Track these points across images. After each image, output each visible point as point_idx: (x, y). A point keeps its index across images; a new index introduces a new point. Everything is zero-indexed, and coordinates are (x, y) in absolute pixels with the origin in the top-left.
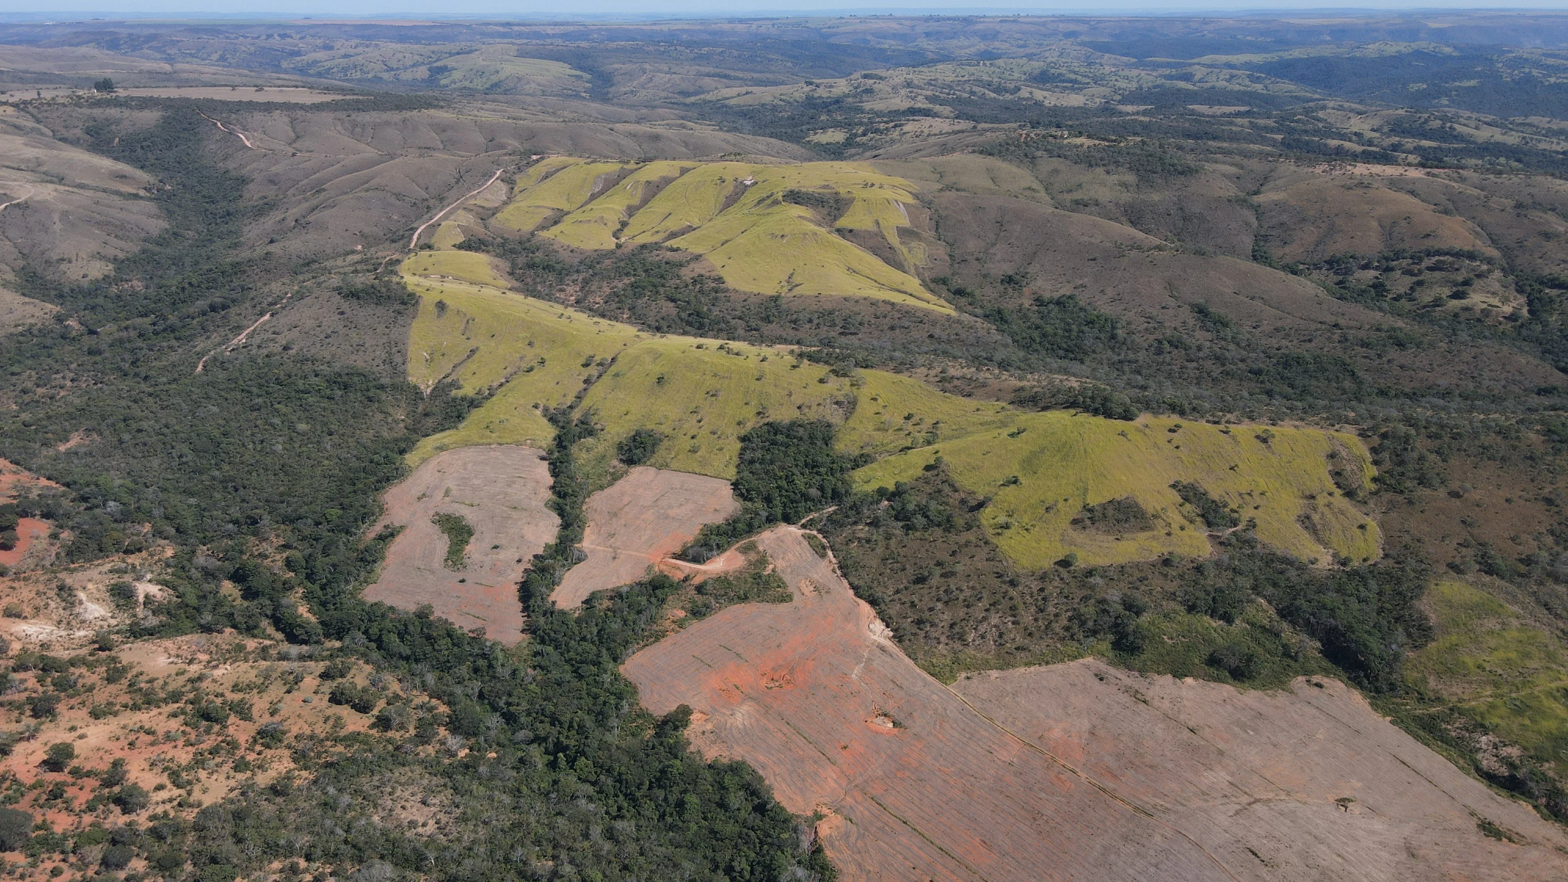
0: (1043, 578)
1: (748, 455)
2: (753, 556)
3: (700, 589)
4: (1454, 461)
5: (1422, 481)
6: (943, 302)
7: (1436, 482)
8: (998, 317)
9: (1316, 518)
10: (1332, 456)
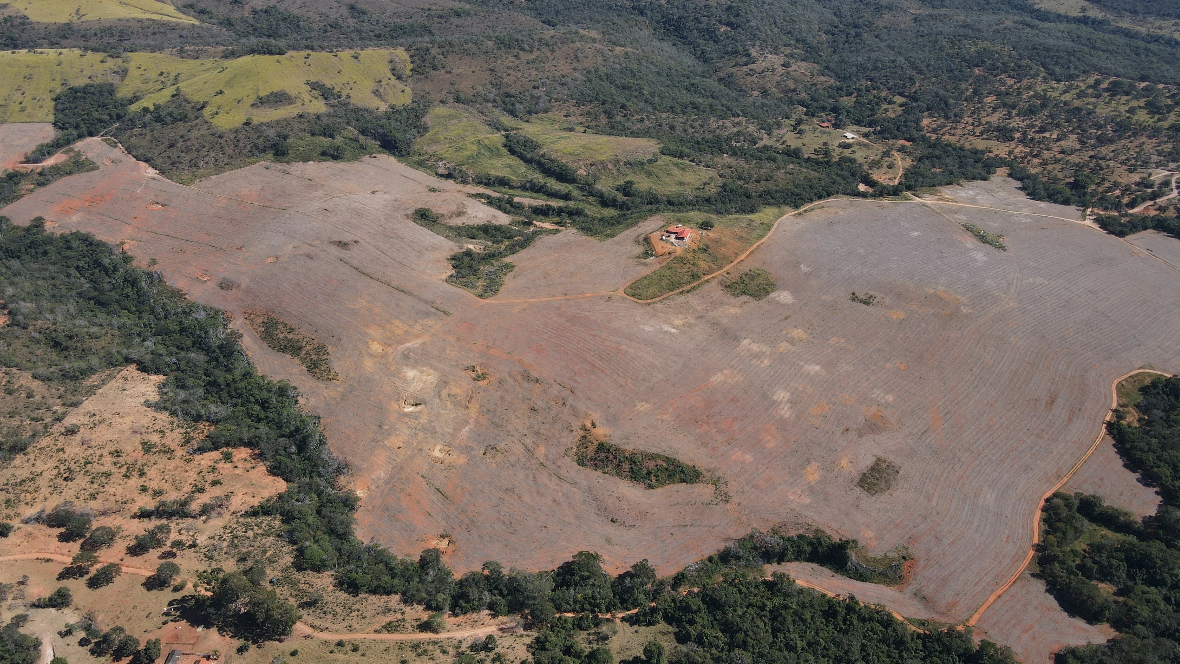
0: (236, 132)
1: (60, 107)
2: (72, 154)
3: (41, 174)
4: (450, 58)
5: (435, 68)
6: (191, 18)
7: (440, 67)
8: (228, 23)
9: (381, 90)
10: (391, 62)
